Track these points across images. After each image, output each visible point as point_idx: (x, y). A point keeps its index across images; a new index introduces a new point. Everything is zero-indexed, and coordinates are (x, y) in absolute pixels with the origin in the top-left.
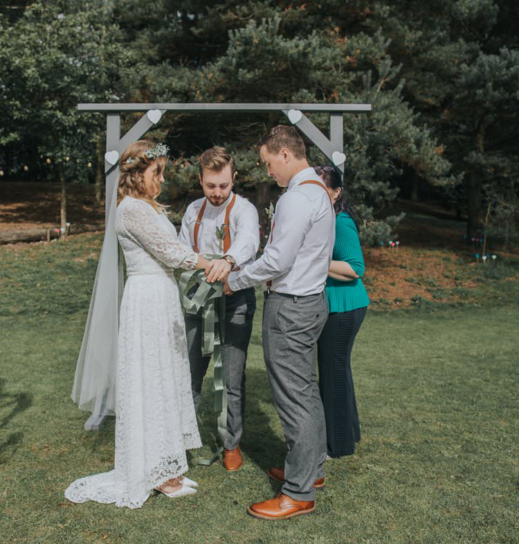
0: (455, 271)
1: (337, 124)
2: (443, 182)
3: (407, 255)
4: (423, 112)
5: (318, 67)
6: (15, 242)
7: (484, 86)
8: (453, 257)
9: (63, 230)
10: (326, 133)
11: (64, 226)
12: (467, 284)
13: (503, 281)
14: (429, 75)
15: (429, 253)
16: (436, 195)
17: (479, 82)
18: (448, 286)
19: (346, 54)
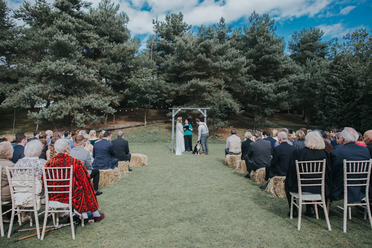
1: (205, 111)
4: (235, 96)
5: (208, 87)
9: (145, 124)
11: (146, 122)
19: (215, 83)
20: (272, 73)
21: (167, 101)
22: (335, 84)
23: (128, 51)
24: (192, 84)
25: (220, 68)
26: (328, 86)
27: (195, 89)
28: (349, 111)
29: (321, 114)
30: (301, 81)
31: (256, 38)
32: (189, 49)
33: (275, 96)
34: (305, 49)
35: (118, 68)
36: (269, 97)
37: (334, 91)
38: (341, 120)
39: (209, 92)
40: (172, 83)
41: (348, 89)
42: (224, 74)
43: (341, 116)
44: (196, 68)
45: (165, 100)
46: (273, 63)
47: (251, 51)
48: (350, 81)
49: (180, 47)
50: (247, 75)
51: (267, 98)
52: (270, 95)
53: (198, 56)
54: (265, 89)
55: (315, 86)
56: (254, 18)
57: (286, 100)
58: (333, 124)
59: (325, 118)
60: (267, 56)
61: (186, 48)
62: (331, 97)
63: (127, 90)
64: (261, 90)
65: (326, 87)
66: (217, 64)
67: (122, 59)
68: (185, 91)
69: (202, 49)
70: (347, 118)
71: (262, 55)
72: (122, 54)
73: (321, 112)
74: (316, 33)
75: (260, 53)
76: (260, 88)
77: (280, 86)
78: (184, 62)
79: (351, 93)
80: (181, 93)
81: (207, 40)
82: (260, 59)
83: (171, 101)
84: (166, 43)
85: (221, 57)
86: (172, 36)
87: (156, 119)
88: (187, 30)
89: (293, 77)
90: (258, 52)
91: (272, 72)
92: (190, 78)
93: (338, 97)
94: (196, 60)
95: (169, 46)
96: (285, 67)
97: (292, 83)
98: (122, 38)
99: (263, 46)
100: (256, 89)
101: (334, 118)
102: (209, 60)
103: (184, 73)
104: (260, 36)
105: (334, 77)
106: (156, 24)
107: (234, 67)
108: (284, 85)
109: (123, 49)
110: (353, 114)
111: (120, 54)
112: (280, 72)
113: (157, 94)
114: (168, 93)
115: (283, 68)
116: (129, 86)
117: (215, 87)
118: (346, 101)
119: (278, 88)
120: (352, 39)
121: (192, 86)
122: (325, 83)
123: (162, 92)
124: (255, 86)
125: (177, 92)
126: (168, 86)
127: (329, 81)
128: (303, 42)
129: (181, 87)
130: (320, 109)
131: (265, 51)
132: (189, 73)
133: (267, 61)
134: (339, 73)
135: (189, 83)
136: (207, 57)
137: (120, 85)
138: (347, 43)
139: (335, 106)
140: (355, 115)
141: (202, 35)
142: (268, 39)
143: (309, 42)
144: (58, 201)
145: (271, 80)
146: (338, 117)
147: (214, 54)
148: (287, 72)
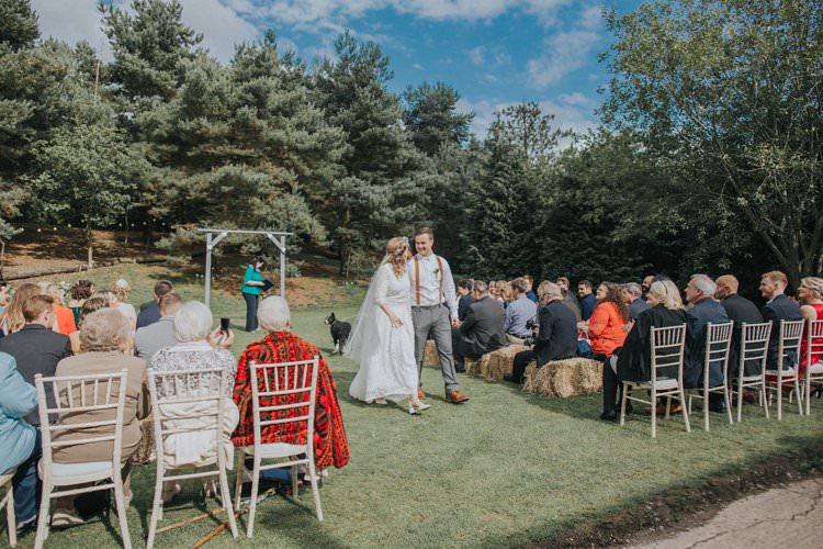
0: (332, 291)
1: (283, 239)
2: (323, 244)
3: (305, 281)
4: (314, 207)
5: (262, 186)
6: (60, 273)
7: (343, 195)
8: (331, 283)
9: (91, 265)
10: (279, 240)
11: (91, 262)
12: (337, 298)
13: (355, 296)
14: (318, 183)
15: (317, 280)
16: (320, 251)
17: (341, 193)
18: (327, 298)
19: (275, 178)
20: (384, 166)
21: (154, 211)
22: (499, 197)
23: (49, 73)
24: (228, 175)
25: (287, 144)
26: (488, 200)
27: (232, 188)
28: (522, 248)
29: (474, 253)
30: (439, 187)
31: (353, 88)
32: (219, 93)
33: (393, 213)
34: (430, 123)
35: (21, 114)
36: (382, 214)
37: (500, 211)
38: (510, 265)
39: (263, 197)
40: (168, 169)
41: (521, 207)
42: (295, 158)
43: (510, 255)
44: (232, 140)
45: (150, 208)
46: (386, 144)
47: (344, 114)
48: (524, 193)
49: (197, 84)
50: (335, 165)
51: (379, 217)
52: (384, 210)
53: (239, 112)
54: (375, 198)
55: (457, 198)
56: (346, 44)
57: (409, 223)
58: (496, 271)
59: (483, 259)
60: (378, 130)
61: (210, 89)
62: (495, 222)
63: (44, 176)
64: (367, 198)
65: (482, 201)
66: (279, 134)
67: (30, 91)
68: (206, 190)
69: (250, 97)
70: (520, 260)
71: (366, 127)
72: (34, 79)
73: (474, 248)
74: (448, 96)
75: (362, 121)
76: (366, 195)
77: (400, 193)
78: (204, 121)
79: (525, 214)
80: (192, 193)
81: (262, 79)
82: (363, 135)
83: (165, 210)
84: (143, 67)
85: (287, 119)
86: (157, 52)
87: (118, 255)
88: (193, 43)
89: (422, 176)
90: (358, 118)
91: (383, 163)
92: (218, 161)
93: (504, 221)
94: (233, 120)
95: (149, 76)
96: (409, 155)
97: (423, 190)
98: (20, 32)
99: (368, 109)
100: (356, 195)
101: (499, 260)
102: (264, 123)
103: (202, 147)
104: (363, 87)
105: (499, 184)
106: (108, 14)
107: (320, 146)
108: (409, 192)
109: (37, 67)
110: (529, 254)
111: (28, 78)
112: (399, 165)
113: (130, 191)
114: (160, 192)
115: (405, 158)
116: (47, 166)
117: (277, 185)
118: (517, 229)
119: (396, 196)
120: (516, 117)
121: (226, 180)
122: (480, 194)
123: (141, 188)
124: (357, 189)
125: (183, 191)
126: (158, 173)
127: (488, 189)
128: (424, 108)
129: (194, 179)
130: (471, 243)
131: (372, 118)
132: (215, 149)
133: (376, 141)
134: (505, 178)
135: (217, 174)
136: (260, 116)
137: (21, 159)
138: (509, 123)
139: (500, 237)
140: (531, 256)
141: (246, 66)
142: (378, 94)
143: (437, 110)
144: (282, 441)
145: (380, 179)
146: (505, 257)
147: (274, 113)
148: (411, 166)
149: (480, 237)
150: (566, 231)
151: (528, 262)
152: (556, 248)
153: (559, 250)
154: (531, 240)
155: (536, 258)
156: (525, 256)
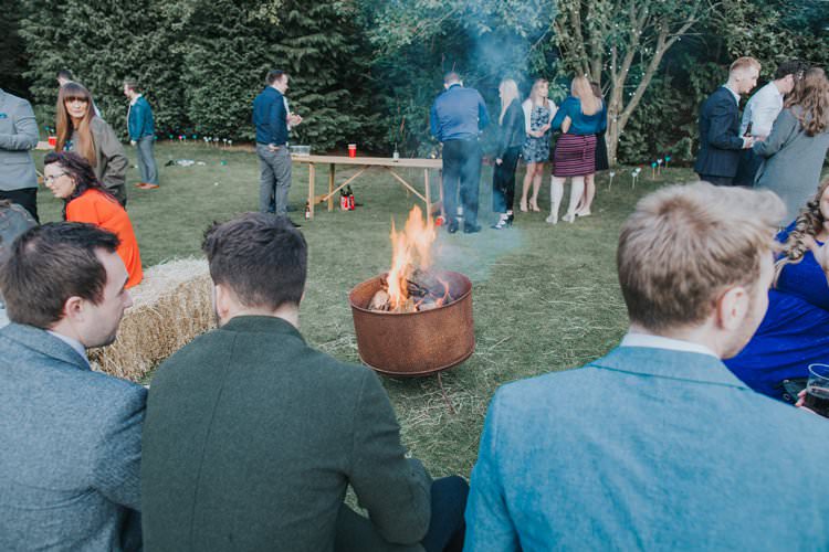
149: (64, 38)
150: (225, 35)
151: (162, 84)
152: (212, 63)
153: (217, 67)
154: (163, 48)
155: (175, 78)
156: (157, 74)
